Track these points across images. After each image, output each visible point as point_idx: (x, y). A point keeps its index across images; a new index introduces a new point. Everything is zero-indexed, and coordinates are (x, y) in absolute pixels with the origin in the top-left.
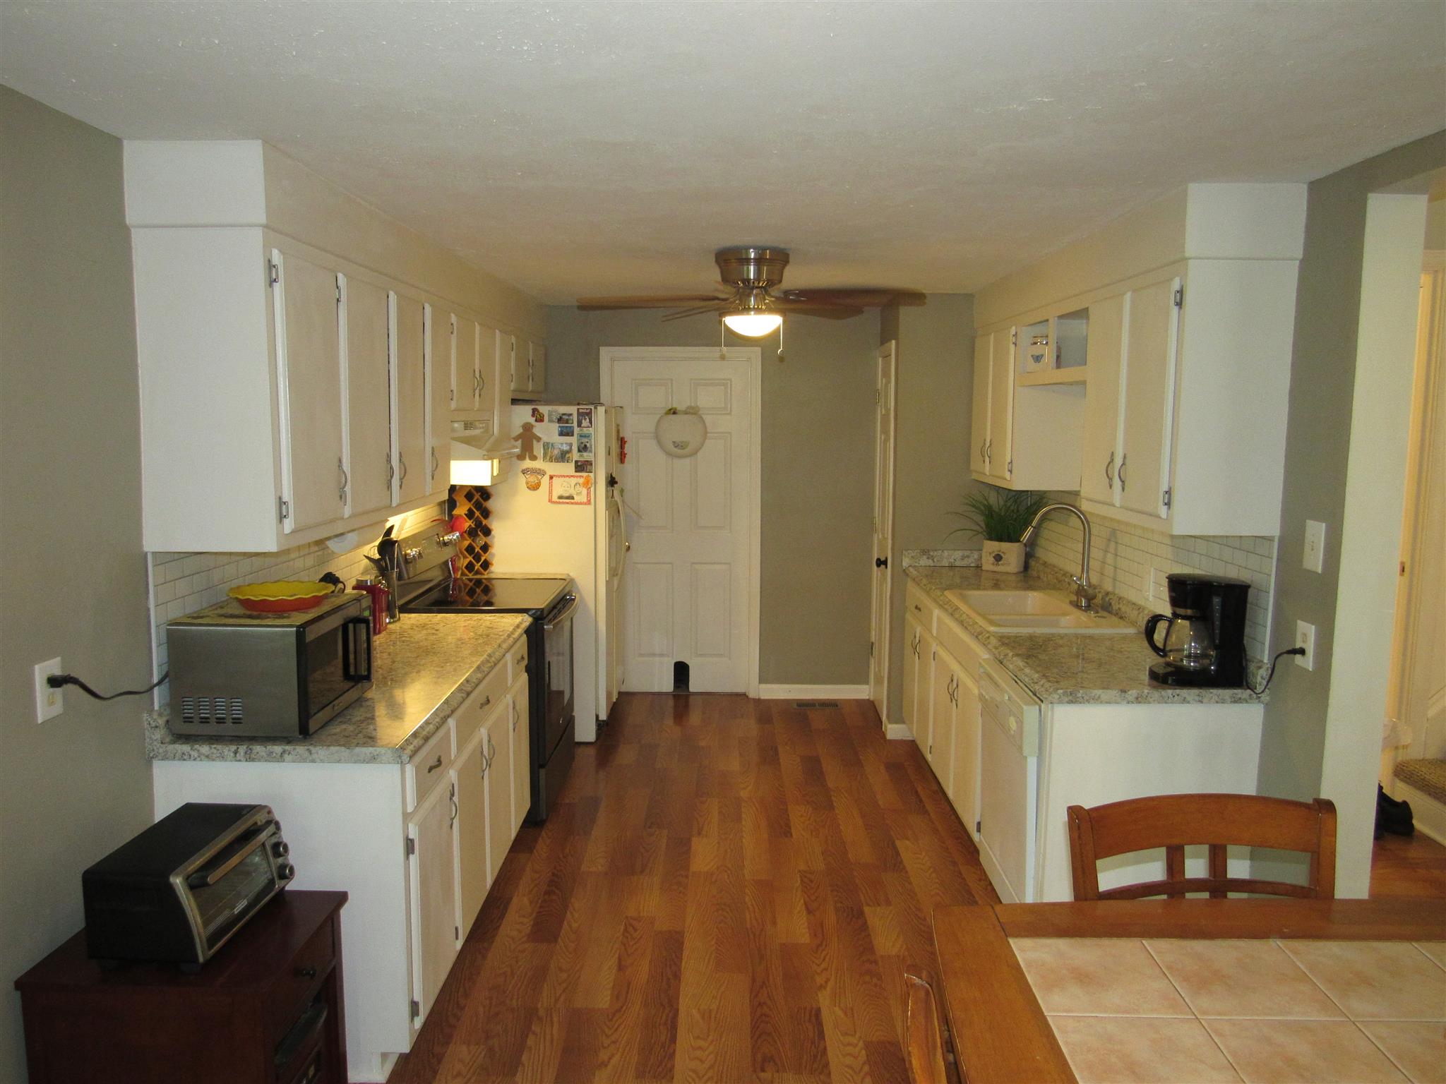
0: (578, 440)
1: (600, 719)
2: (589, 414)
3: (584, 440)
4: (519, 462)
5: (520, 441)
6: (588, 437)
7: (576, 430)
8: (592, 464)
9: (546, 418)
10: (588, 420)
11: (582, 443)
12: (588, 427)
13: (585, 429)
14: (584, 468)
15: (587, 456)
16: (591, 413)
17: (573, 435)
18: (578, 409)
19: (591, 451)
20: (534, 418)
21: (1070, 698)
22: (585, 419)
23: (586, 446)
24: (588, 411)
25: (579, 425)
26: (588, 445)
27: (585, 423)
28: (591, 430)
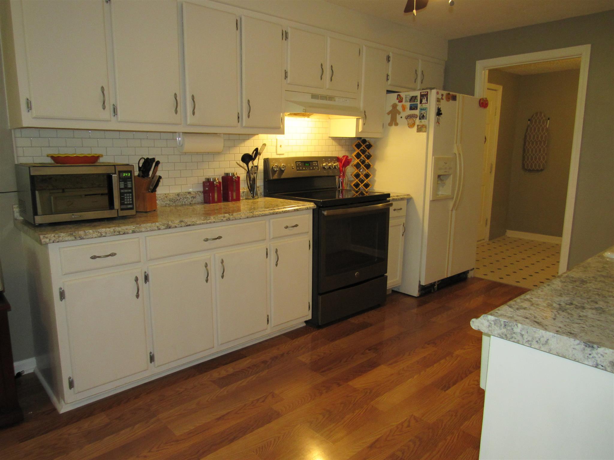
0: (420, 112)
1: (421, 284)
2: (426, 95)
3: (423, 112)
4: (389, 127)
5: (390, 115)
6: (425, 109)
7: (419, 106)
8: (426, 127)
9: (404, 100)
10: (425, 99)
11: (422, 114)
12: (426, 103)
13: (424, 105)
14: (421, 130)
15: (424, 122)
16: (427, 94)
17: (417, 109)
18: (421, 93)
19: (426, 119)
20: (398, 101)
21: (504, 330)
22: (424, 98)
23: (423, 115)
24: (426, 93)
25: (421, 102)
26: (425, 115)
27: (424, 101)
28: (427, 106)
